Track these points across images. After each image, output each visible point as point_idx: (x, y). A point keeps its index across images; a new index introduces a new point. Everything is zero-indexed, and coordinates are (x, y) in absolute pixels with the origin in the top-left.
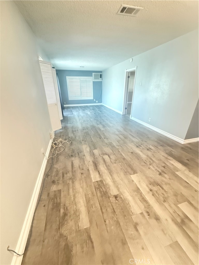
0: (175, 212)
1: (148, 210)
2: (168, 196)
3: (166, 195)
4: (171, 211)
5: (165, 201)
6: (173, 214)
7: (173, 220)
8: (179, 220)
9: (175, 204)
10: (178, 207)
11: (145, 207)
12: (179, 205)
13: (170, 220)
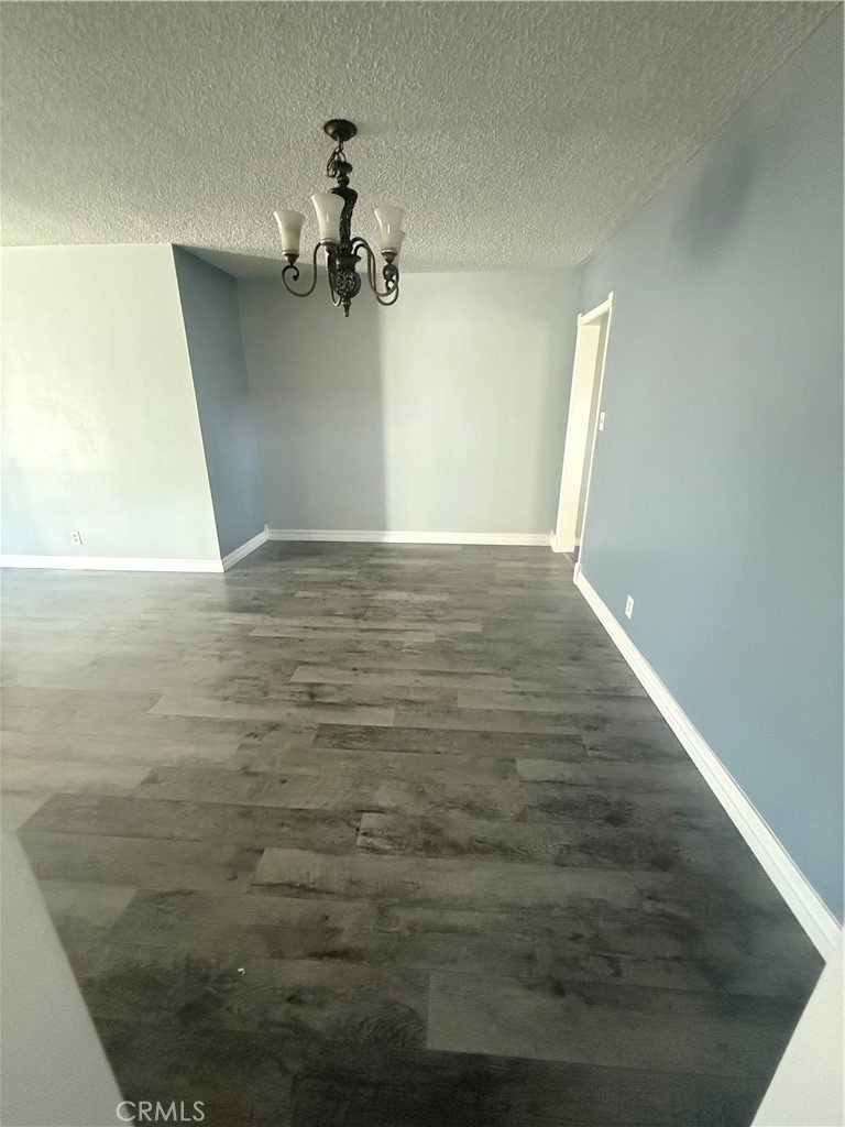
0: (293, 694)
1: (248, 732)
2: (267, 682)
3: (261, 683)
4: (288, 698)
5: (266, 694)
6: (293, 698)
7: (297, 706)
8: (306, 698)
9: (285, 684)
10: (293, 684)
11: (239, 733)
12: (293, 680)
13: (294, 711)
